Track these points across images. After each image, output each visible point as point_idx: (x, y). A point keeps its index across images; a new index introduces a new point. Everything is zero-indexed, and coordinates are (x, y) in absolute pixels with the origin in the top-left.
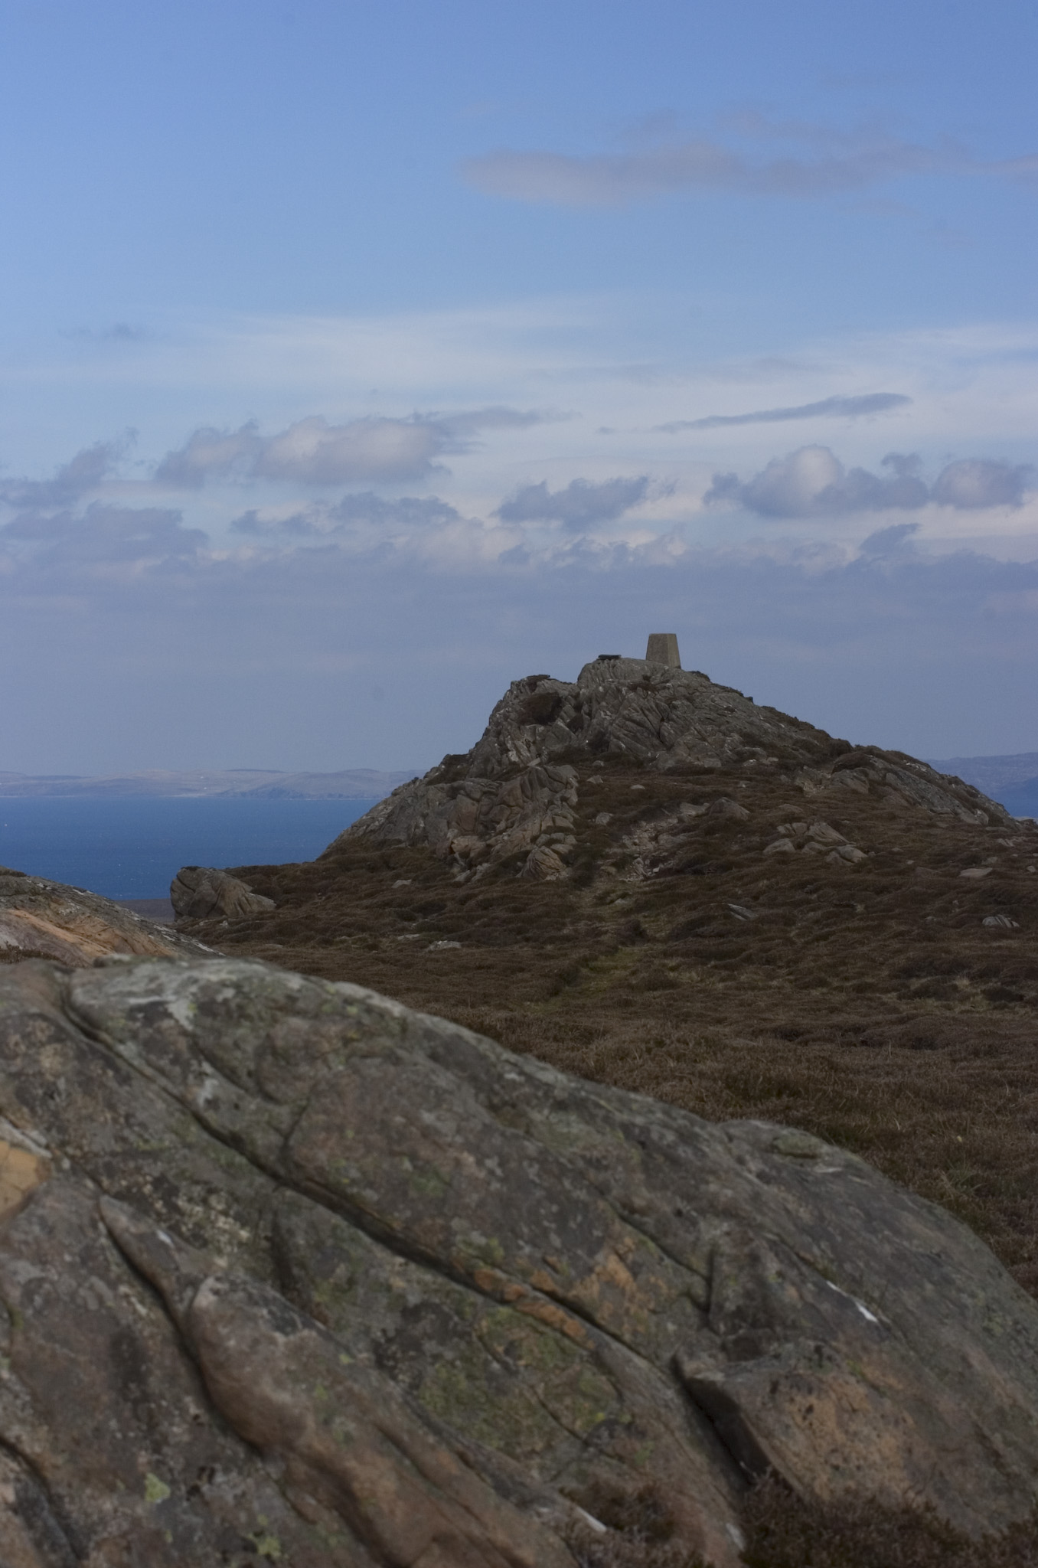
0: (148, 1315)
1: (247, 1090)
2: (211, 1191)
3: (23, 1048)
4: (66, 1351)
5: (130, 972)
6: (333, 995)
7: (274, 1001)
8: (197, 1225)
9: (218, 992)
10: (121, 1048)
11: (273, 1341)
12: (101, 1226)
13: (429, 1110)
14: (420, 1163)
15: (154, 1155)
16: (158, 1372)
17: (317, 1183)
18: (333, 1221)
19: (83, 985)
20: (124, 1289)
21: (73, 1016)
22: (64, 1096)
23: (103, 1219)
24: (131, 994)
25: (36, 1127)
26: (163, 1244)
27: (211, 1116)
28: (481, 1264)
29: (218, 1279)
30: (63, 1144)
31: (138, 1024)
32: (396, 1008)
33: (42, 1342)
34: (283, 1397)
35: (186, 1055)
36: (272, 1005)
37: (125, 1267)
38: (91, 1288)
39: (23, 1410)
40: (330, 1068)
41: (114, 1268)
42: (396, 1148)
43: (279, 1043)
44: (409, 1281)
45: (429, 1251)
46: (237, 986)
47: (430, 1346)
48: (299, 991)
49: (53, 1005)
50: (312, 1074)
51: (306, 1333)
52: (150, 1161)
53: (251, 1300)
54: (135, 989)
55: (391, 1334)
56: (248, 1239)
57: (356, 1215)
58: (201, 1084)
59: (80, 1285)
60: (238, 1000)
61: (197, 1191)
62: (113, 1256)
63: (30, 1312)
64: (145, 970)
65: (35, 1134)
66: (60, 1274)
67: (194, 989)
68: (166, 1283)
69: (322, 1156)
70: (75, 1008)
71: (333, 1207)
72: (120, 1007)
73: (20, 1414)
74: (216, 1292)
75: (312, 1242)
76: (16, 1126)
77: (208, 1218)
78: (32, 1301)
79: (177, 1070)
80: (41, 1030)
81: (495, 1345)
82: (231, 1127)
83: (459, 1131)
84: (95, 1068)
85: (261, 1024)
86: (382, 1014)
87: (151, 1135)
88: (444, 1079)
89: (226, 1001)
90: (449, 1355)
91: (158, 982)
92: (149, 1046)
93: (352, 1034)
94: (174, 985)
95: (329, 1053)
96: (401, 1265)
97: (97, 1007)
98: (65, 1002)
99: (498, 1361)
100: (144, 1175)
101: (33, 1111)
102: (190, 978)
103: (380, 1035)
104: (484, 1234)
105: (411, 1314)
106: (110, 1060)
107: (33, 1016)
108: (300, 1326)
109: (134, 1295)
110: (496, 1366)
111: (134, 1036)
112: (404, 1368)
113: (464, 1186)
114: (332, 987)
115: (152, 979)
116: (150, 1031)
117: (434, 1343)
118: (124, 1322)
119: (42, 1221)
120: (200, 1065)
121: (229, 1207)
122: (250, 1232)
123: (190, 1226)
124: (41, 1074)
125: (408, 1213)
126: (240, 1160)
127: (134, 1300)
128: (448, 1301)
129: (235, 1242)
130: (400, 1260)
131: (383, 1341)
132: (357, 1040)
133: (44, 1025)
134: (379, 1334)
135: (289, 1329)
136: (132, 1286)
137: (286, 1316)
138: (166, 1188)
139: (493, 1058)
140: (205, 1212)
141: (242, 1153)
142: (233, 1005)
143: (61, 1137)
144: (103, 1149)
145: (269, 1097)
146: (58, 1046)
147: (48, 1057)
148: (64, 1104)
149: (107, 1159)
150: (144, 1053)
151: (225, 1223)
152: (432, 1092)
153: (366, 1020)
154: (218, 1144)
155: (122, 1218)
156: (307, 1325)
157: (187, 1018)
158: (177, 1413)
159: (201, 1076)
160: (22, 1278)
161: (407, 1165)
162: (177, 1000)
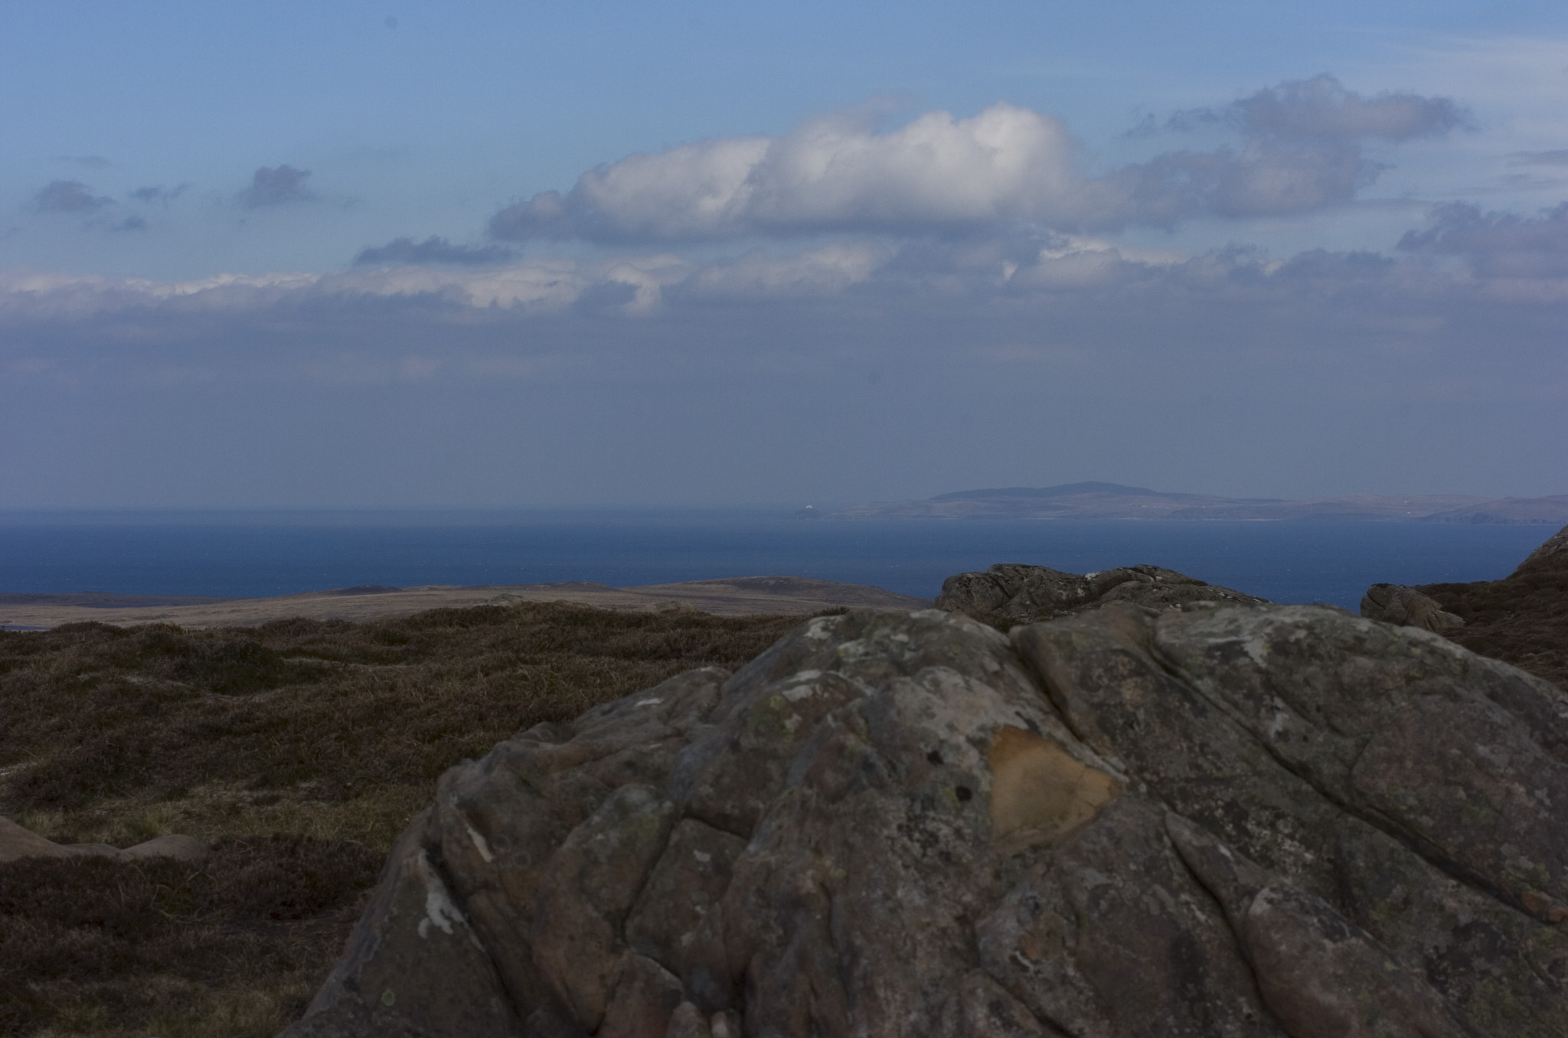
0: (1207, 921)
1: (1315, 724)
2: (1279, 816)
3: (1105, 680)
4: (1127, 952)
5: (1212, 615)
6: (1399, 637)
7: (1342, 641)
8: (1264, 846)
9: (1292, 632)
10: (1198, 683)
11: (1322, 948)
12: (1166, 839)
13: (1485, 744)
14: (1474, 792)
15: (1226, 782)
16: (1214, 974)
17: (1378, 810)
18: (1391, 845)
19: (1168, 627)
20: (1184, 897)
21: (1156, 654)
22: (1142, 727)
23: (1167, 833)
24: (1212, 635)
25: (1116, 754)
26: (1223, 856)
27: (1281, 747)
28: (1528, 887)
29: (1273, 890)
30: (1141, 770)
31: (1216, 661)
32: (1459, 651)
33: (1106, 943)
34: (1330, 999)
35: (1260, 691)
36: (1342, 645)
37: (1187, 876)
38: (1154, 895)
39: (1086, 1004)
40: (1393, 704)
41: (1176, 877)
42: (1451, 778)
43: (1346, 680)
44: (1460, 902)
45: (1479, 874)
46: (1310, 628)
47: (1479, 963)
48: (1367, 632)
49: (1140, 644)
50: (1376, 709)
51: (1353, 940)
52: (1223, 787)
53: (1304, 910)
54: (1215, 630)
55: (1443, 951)
56: (1312, 860)
57: (1414, 841)
58: (1273, 718)
59: (1143, 892)
60: (1309, 640)
61: (1266, 815)
62: (1177, 867)
63: (1096, 915)
64: (1226, 613)
65: (1114, 760)
66: (1125, 881)
67: (1269, 630)
68: (1223, 892)
69: (1383, 785)
70: (1158, 648)
71: (1391, 832)
72: (1199, 646)
73: (1082, 1007)
74: (1270, 901)
75: (1371, 865)
76: (1097, 753)
77: (1276, 840)
78: (1098, 905)
79: (1251, 703)
80: (1123, 665)
81: (1540, 963)
82: (1299, 758)
83: (1511, 763)
84: (1173, 701)
85: (1331, 663)
86: (1445, 656)
87: (1223, 763)
88: (1499, 716)
89: (1298, 641)
90: (1497, 971)
91: (1236, 624)
92: (1225, 681)
93: (1414, 673)
94: (1251, 626)
95: (1391, 690)
96: (1453, 887)
97: (1177, 645)
98: (1150, 642)
99: (1542, 978)
100: (1216, 800)
101: (1113, 739)
102: (1266, 620)
103: (1441, 674)
104: (1531, 859)
105: (1463, 932)
106: (1188, 693)
107: (1115, 652)
108: (1348, 935)
109: (1194, 903)
110: (1540, 982)
111: (1211, 672)
112: (1454, 982)
113: (1513, 814)
114: (1399, 630)
115: (1231, 622)
116: (1227, 668)
117: (1482, 960)
118: (1183, 927)
119: (1110, 833)
120: (1272, 700)
121: (1295, 831)
122: (1314, 855)
123: (1258, 848)
124: (1121, 705)
125: (1461, 839)
126: (1306, 787)
127: (1194, 907)
128: (1497, 921)
129: (1300, 863)
130: (1453, 882)
131: (1435, 957)
132: (1419, 679)
133: (1126, 660)
134: (1431, 951)
135: (1337, 937)
136: (1193, 894)
137: (1335, 924)
138: (1236, 813)
139: (1549, 698)
140: (1271, 836)
141: (1309, 782)
142: (1304, 645)
143: (1139, 763)
144: (1178, 776)
145: (1335, 730)
146: (1139, 680)
147: (1129, 689)
148: (1143, 733)
149: (1182, 784)
150: (1220, 688)
151: (1291, 846)
152: (1487, 727)
153: (1429, 660)
154: (1286, 772)
155: (1186, 833)
156: (1356, 934)
157: (1261, 656)
158: (1230, 1012)
159: (1273, 709)
160: (1089, 884)
161: (1461, 794)
162: (1254, 639)
